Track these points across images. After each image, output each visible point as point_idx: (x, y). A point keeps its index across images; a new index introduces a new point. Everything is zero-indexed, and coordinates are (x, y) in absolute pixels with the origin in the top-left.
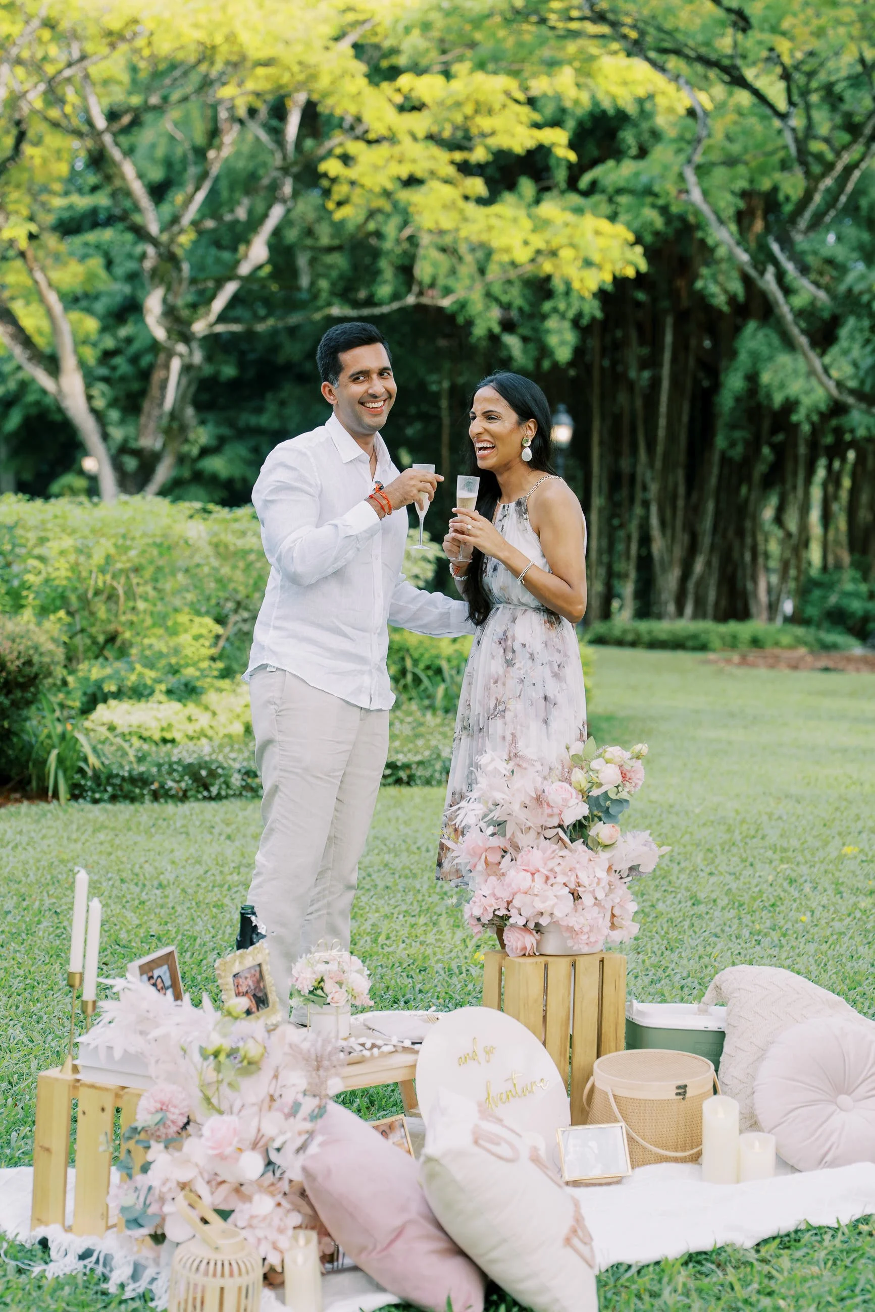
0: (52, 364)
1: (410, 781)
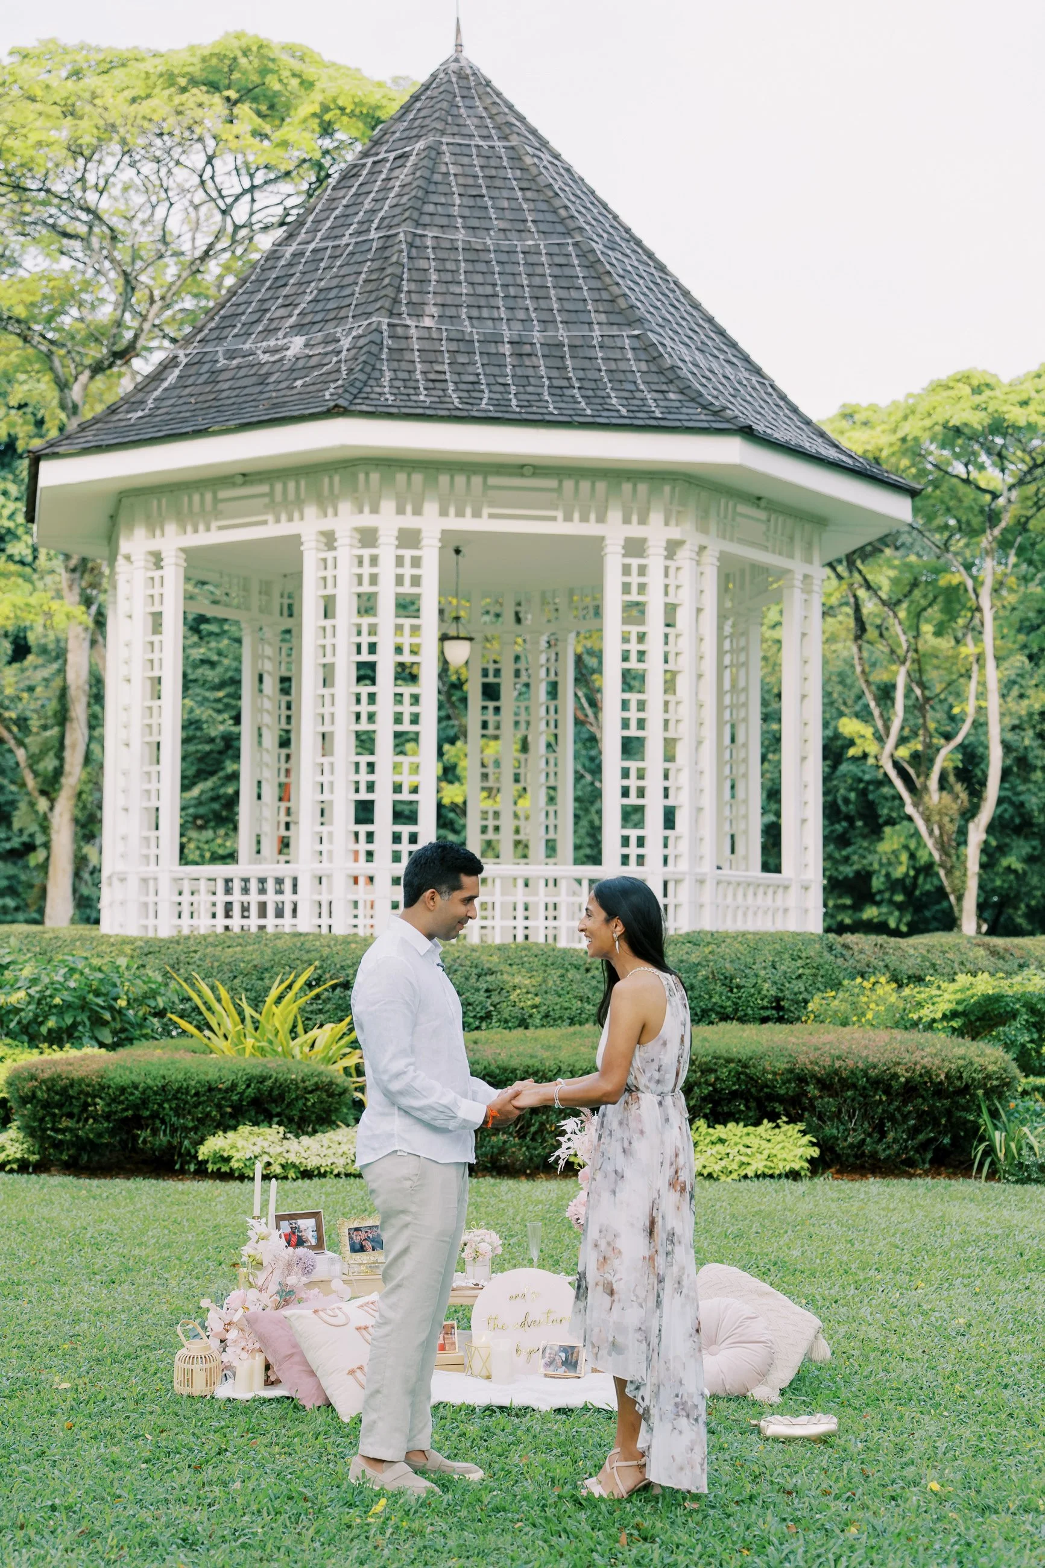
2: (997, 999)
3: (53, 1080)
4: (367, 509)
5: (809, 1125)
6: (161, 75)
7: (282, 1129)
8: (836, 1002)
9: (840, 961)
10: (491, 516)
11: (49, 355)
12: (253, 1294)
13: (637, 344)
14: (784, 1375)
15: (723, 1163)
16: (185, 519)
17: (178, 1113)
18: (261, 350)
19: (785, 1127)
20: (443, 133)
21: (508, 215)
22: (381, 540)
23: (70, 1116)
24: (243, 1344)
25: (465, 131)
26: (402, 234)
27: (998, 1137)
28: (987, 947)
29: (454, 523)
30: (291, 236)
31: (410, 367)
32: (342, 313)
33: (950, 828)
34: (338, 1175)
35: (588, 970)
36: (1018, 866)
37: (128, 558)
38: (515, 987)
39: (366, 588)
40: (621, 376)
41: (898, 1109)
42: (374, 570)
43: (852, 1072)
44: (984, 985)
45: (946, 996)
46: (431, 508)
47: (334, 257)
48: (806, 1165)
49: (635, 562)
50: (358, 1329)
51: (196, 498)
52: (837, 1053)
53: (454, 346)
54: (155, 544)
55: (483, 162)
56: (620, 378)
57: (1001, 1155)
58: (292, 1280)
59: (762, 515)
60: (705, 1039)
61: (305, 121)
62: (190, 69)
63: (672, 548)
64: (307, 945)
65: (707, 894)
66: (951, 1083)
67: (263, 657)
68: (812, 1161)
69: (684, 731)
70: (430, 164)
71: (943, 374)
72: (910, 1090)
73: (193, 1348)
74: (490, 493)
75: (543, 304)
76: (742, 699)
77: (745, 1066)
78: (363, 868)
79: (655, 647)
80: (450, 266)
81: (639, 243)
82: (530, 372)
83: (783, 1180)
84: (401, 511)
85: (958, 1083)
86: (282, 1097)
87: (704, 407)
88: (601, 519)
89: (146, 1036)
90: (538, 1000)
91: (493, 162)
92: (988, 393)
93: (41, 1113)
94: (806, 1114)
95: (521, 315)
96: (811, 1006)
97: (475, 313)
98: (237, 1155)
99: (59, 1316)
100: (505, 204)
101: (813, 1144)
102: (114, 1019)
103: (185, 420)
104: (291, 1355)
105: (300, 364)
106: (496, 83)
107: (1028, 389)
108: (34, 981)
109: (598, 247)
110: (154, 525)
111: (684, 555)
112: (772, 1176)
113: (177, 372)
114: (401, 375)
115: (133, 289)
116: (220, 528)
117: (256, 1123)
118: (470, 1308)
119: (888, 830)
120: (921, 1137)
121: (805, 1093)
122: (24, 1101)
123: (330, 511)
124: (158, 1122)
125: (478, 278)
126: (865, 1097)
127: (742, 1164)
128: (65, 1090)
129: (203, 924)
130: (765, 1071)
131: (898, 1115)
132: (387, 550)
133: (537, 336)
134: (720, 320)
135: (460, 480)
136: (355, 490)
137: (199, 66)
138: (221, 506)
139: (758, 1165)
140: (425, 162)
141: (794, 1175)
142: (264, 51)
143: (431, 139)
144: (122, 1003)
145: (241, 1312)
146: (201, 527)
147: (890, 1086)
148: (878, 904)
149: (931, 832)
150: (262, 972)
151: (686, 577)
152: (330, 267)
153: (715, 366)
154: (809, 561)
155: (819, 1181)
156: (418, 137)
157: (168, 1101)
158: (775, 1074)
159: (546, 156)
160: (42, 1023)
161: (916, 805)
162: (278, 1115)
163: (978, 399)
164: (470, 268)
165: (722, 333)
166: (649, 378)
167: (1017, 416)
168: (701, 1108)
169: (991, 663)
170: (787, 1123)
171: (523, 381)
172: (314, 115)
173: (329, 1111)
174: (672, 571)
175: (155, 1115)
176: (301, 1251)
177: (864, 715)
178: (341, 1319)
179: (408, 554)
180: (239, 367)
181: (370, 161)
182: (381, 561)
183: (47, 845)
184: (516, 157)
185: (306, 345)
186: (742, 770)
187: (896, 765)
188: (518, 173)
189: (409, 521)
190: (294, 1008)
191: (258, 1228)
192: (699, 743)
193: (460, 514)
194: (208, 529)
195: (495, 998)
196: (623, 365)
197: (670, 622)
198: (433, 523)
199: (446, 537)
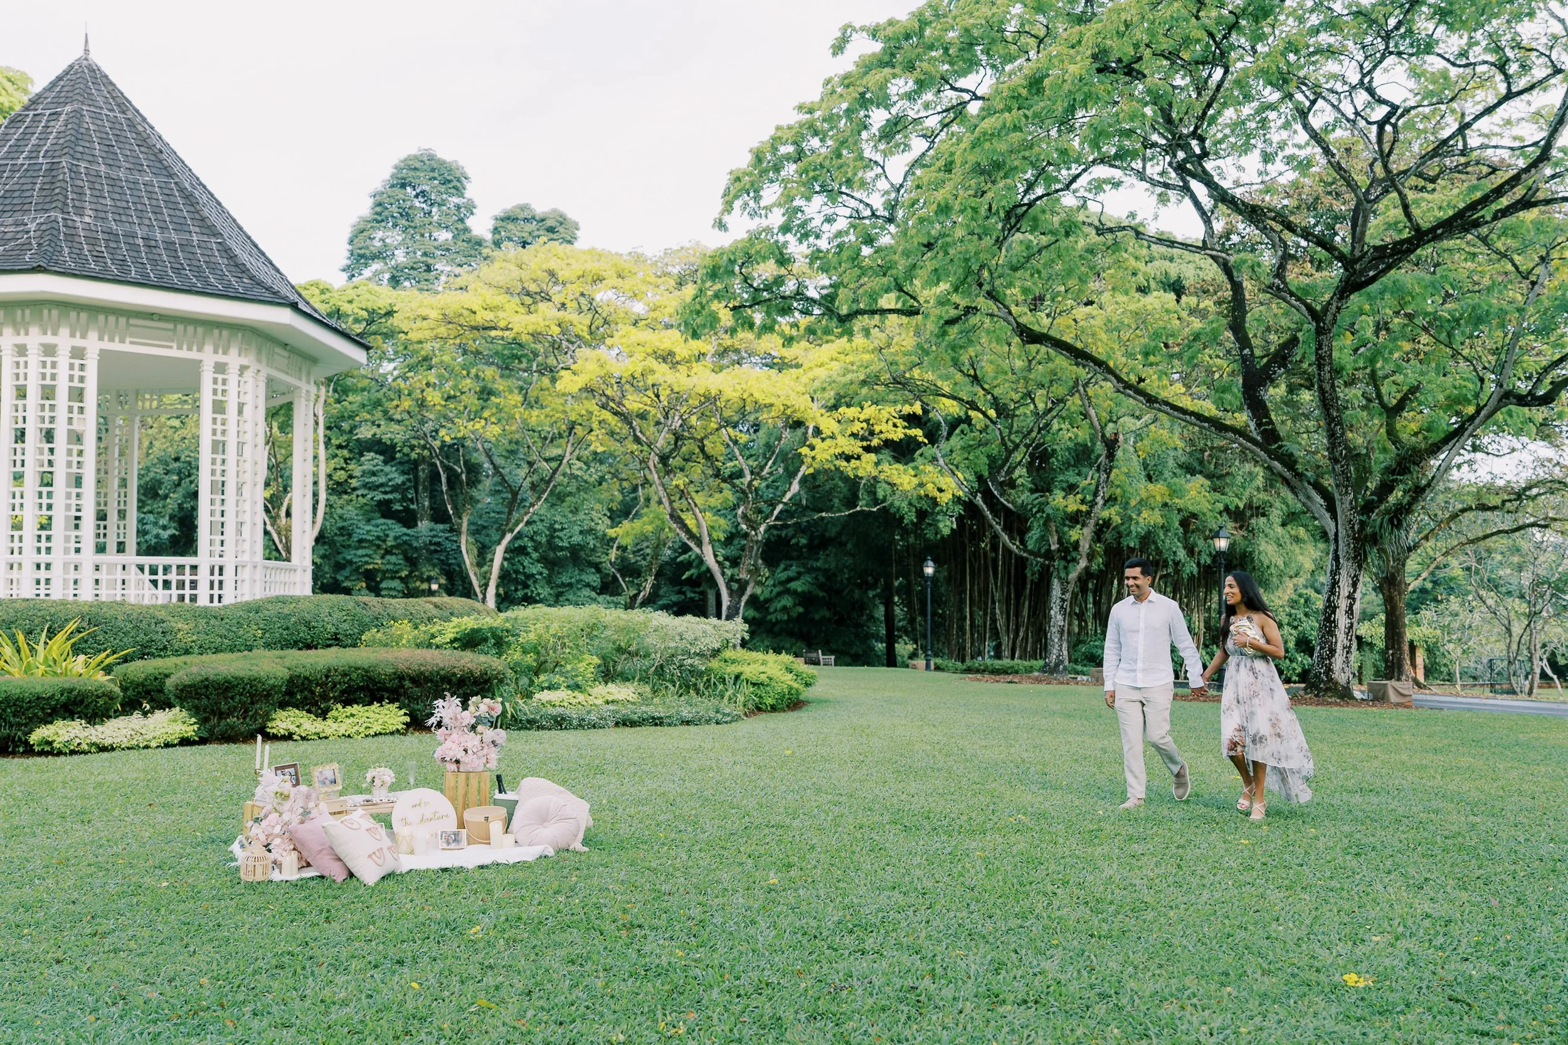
0: (699, 543)
1: (661, 724)
4: (49, 332)
5: (401, 703)
7: (82, 722)
8: (379, 634)
10: (131, 343)
13: (220, 247)
15: (355, 728)
17: (15, 714)
19: (387, 705)
20: (82, 103)
21: (131, 160)
22: (59, 352)
24: (281, 846)
25: (96, 104)
26: (64, 162)
29: (107, 345)
31: (79, 246)
32: (26, 207)
34: (124, 748)
35: (221, 619)
38: (178, 630)
39: (48, 382)
42: (54, 371)
45: (448, 629)
46: (93, 335)
47: (13, 171)
48: (404, 726)
49: (220, 377)
53: (106, 237)
55: (110, 125)
56: (213, 267)
59: (286, 354)
63: (243, 369)
68: (407, 724)
70: (76, 121)
74: (131, 329)
75: (159, 217)
77: (367, 671)
79: (231, 428)
80: (98, 186)
82: (157, 257)
83: (393, 736)
84: (72, 335)
87: (266, 289)
88: (200, 349)
90: (193, 637)
91: (117, 126)
92: (328, 295)
94: (402, 697)
95: (147, 222)
96: (362, 637)
97: (117, 217)
98: (58, 740)
100: (128, 153)
101: (406, 714)
104: (322, 850)
109: (187, 186)
111: (249, 375)
112: (386, 733)
114: (74, 251)
117: (64, 719)
118: (390, 815)
121: (402, 686)
123: (24, 332)
125: (117, 197)
126: (437, 686)
127: (366, 728)
130: (379, 674)
132: (63, 359)
133: (158, 236)
135: (112, 319)
136: (41, 320)
139: (377, 728)
140: (72, 120)
141: (400, 732)
143: (76, 106)
147: (451, 680)
151: (249, 387)
153: (259, 265)
154: (308, 382)
156: (64, 103)
157: (9, 706)
158: (385, 675)
159: (147, 127)
162: (79, 713)
163: (323, 297)
164: (110, 189)
166: (229, 268)
167: (346, 308)
168: (340, 697)
170: (389, 703)
171: (154, 263)
173: (107, 709)
174: (241, 383)
179: (77, 362)
181: (32, 113)
182: (59, 365)
184: (132, 125)
188: (133, 135)
189: (78, 342)
190: (67, 646)
193: (112, 340)
195: (168, 637)
196: (213, 259)
197: (240, 412)
198: (94, 344)
199: (103, 353)
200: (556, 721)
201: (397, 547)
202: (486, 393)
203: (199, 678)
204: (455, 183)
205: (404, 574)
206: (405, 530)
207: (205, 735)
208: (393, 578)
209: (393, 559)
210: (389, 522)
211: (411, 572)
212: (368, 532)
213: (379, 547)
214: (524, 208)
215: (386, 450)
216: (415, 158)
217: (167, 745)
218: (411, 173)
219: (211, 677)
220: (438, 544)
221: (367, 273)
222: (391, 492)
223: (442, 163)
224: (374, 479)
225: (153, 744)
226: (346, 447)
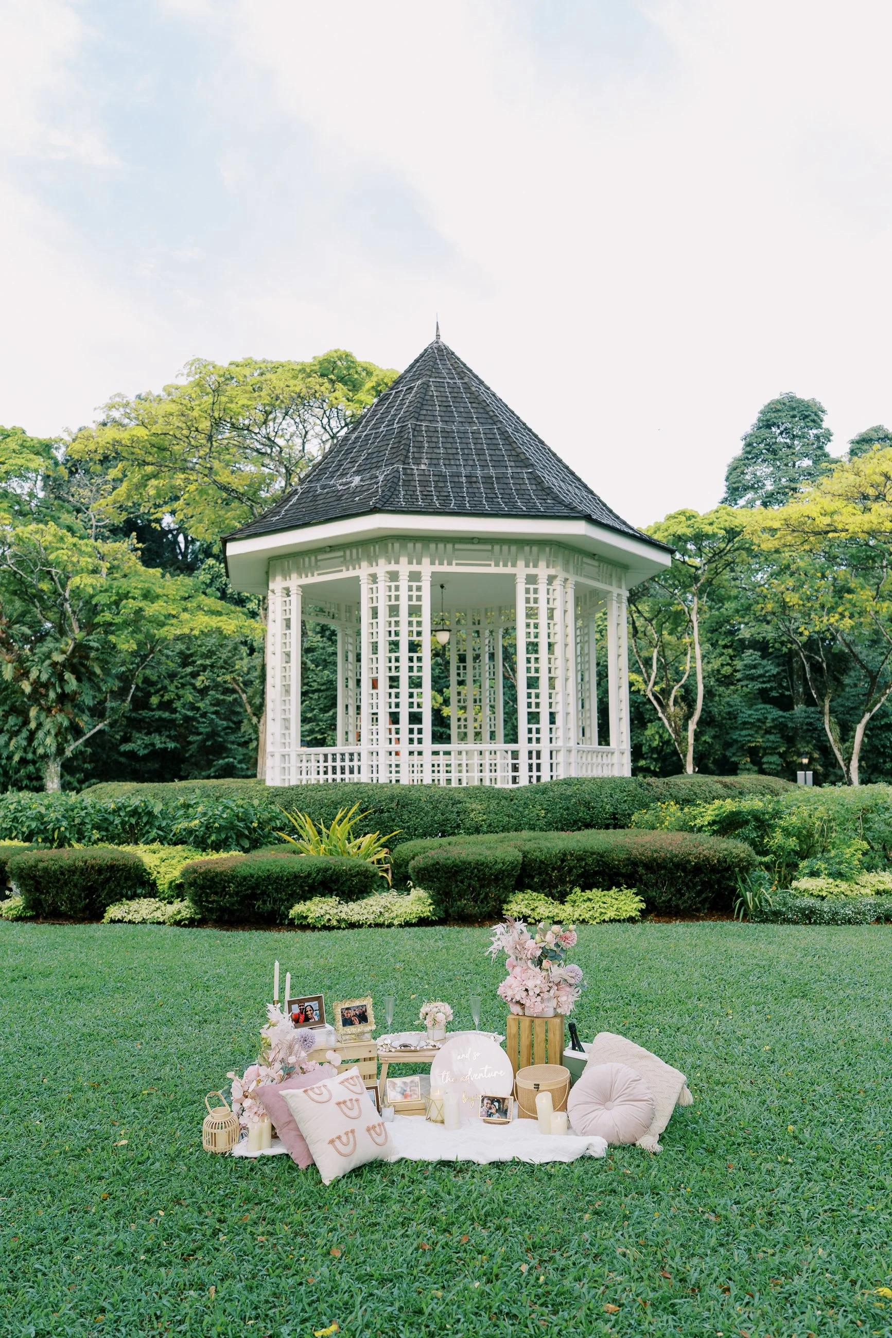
2: (738, 813)
3: (205, 873)
4: (393, 562)
5: (639, 889)
6: (300, 371)
7: (338, 899)
8: (647, 816)
9: (646, 792)
10: (457, 564)
11: (251, 507)
12: (264, 1071)
13: (530, 476)
14: (661, 1124)
15: (591, 913)
16: (302, 571)
17: (277, 890)
18: (338, 484)
19: (625, 891)
20: (430, 377)
21: (464, 415)
22: (401, 578)
23: (216, 893)
24: (255, 1110)
25: (441, 375)
26: (411, 424)
27: (749, 895)
28: (721, 782)
29: (438, 568)
30: (354, 429)
31: (413, 489)
32: (380, 464)
33: (680, 723)
34: (370, 926)
35: (512, 800)
36: (709, 740)
37: (273, 591)
38: (472, 811)
39: (393, 602)
40: (523, 492)
41: (690, 880)
42: (397, 593)
43: (664, 859)
44: (730, 806)
45: (709, 812)
46: (426, 561)
47: (375, 438)
48: (639, 914)
49: (532, 587)
50: (338, 1104)
51: (307, 560)
52: (655, 848)
53: (436, 478)
54: (286, 584)
55: (451, 390)
56: (522, 493)
57: (751, 906)
58: (292, 1060)
59: (596, 563)
60: (578, 841)
61: (368, 390)
62: (314, 368)
63: (551, 579)
64: (361, 790)
65: (573, 757)
66: (720, 865)
67: (348, 643)
68: (641, 911)
69: (559, 673)
70: (424, 391)
71: (672, 512)
72: (698, 869)
73: (215, 1116)
74: (456, 552)
75: (482, 457)
76: (587, 659)
77: (602, 856)
78: (394, 747)
79: (543, 630)
80: (434, 440)
81: (530, 430)
82: (476, 490)
83: (627, 924)
84: (410, 563)
85: (724, 865)
86: (338, 880)
87: (566, 506)
88: (514, 565)
89: (270, 842)
90: (485, 817)
91: (455, 390)
92: (694, 520)
93: (200, 892)
94: (638, 884)
95: (471, 463)
96: (633, 818)
97: (447, 462)
98: (311, 915)
99: (155, 1057)
100: (462, 410)
101: (642, 901)
102: (250, 833)
103: (299, 519)
104: (289, 1122)
105: (358, 489)
106: (457, 354)
107: (713, 517)
108: (205, 814)
109: (510, 430)
110: (286, 575)
111: (557, 583)
112: (619, 921)
113: (297, 497)
114: (409, 493)
115: (290, 474)
116: (319, 574)
117: (323, 895)
118: (430, 1065)
119: (649, 725)
120: (704, 896)
121: (637, 872)
122: (191, 885)
123: (374, 564)
124: (266, 897)
125: (449, 445)
126: (672, 873)
127: (601, 913)
128: (213, 878)
129: (313, 778)
130: (613, 859)
131: (691, 884)
132: (404, 583)
133: (479, 473)
134: (571, 468)
135: (441, 546)
136: (387, 552)
137: (318, 367)
138: (319, 563)
139: (611, 914)
140: (422, 390)
141: (631, 920)
142: (349, 358)
143: (425, 380)
144: (255, 825)
145: (255, 1083)
146: (309, 575)
147: (686, 867)
148: (645, 759)
149: (671, 726)
150: (336, 805)
151: (558, 594)
152: (374, 443)
153: (570, 488)
154: (621, 587)
155: (647, 924)
156: (418, 379)
157: (271, 884)
158: (619, 861)
159: (482, 388)
160: (209, 837)
161: (663, 713)
162: (336, 890)
163: (689, 522)
164: (444, 440)
165: (573, 474)
166: (536, 493)
167: (709, 530)
168: (577, 881)
169: (697, 647)
170: (627, 889)
171: (472, 495)
172: (373, 387)
173: (366, 887)
174: (551, 591)
175: (264, 893)
176: (304, 1030)
177: (639, 672)
178: (325, 1097)
179: (414, 584)
180: (327, 493)
181: (395, 391)
182: (401, 588)
183: (257, 739)
184: (467, 387)
185: (361, 481)
186: (587, 694)
187: (654, 695)
188: (469, 395)
189: (415, 568)
190: (348, 826)
191: (274, 1012)
192: (567, 680)
193: (441, 564)
194: (313, 575)
195: (462, 817)
196: (523, 487)
197: (551, 617)
198: (427, 568)
199: (434, 574)
200: (803, 914)
201: (774, 727)
202: (841, 591)
203: (431, 862)
204: (813, 417)
205: (781, 750)
206: (781, 713)
207: (443, 915)
208: (771, 754)
209: (772, 738)
210: (768, 706)
211: (788, 748)
212: (750, 716)
213: (760, 728)
214: (877, 429)
215: (762, 646)
216: (778, 401)
217: (408, 924)
218: (773, 415)
219: (442, 861)
220: (811, 724)
221: (742, 502)
222: (769, 682)
223: (800, 402)
224: (753, 671)
225: (396, 922)
226: (730, 647)
